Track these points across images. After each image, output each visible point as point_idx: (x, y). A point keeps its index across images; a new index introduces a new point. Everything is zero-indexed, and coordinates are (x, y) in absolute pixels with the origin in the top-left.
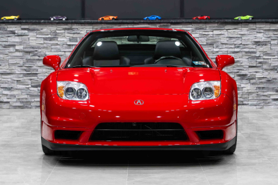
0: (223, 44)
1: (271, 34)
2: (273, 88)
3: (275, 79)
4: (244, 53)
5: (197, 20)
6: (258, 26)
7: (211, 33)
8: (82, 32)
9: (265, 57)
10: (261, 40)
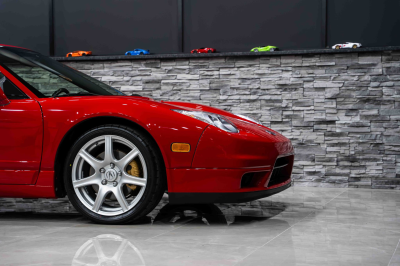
0: (233, 88)
1: (304, 72)
2: (307, 156)
3: (311, 141)
4: (263, 102)
5: (195, 55)
6: (284, 61)
7: (217, 73)
8: (44, 77)
9: (295, 108)
10: (288, 82)
